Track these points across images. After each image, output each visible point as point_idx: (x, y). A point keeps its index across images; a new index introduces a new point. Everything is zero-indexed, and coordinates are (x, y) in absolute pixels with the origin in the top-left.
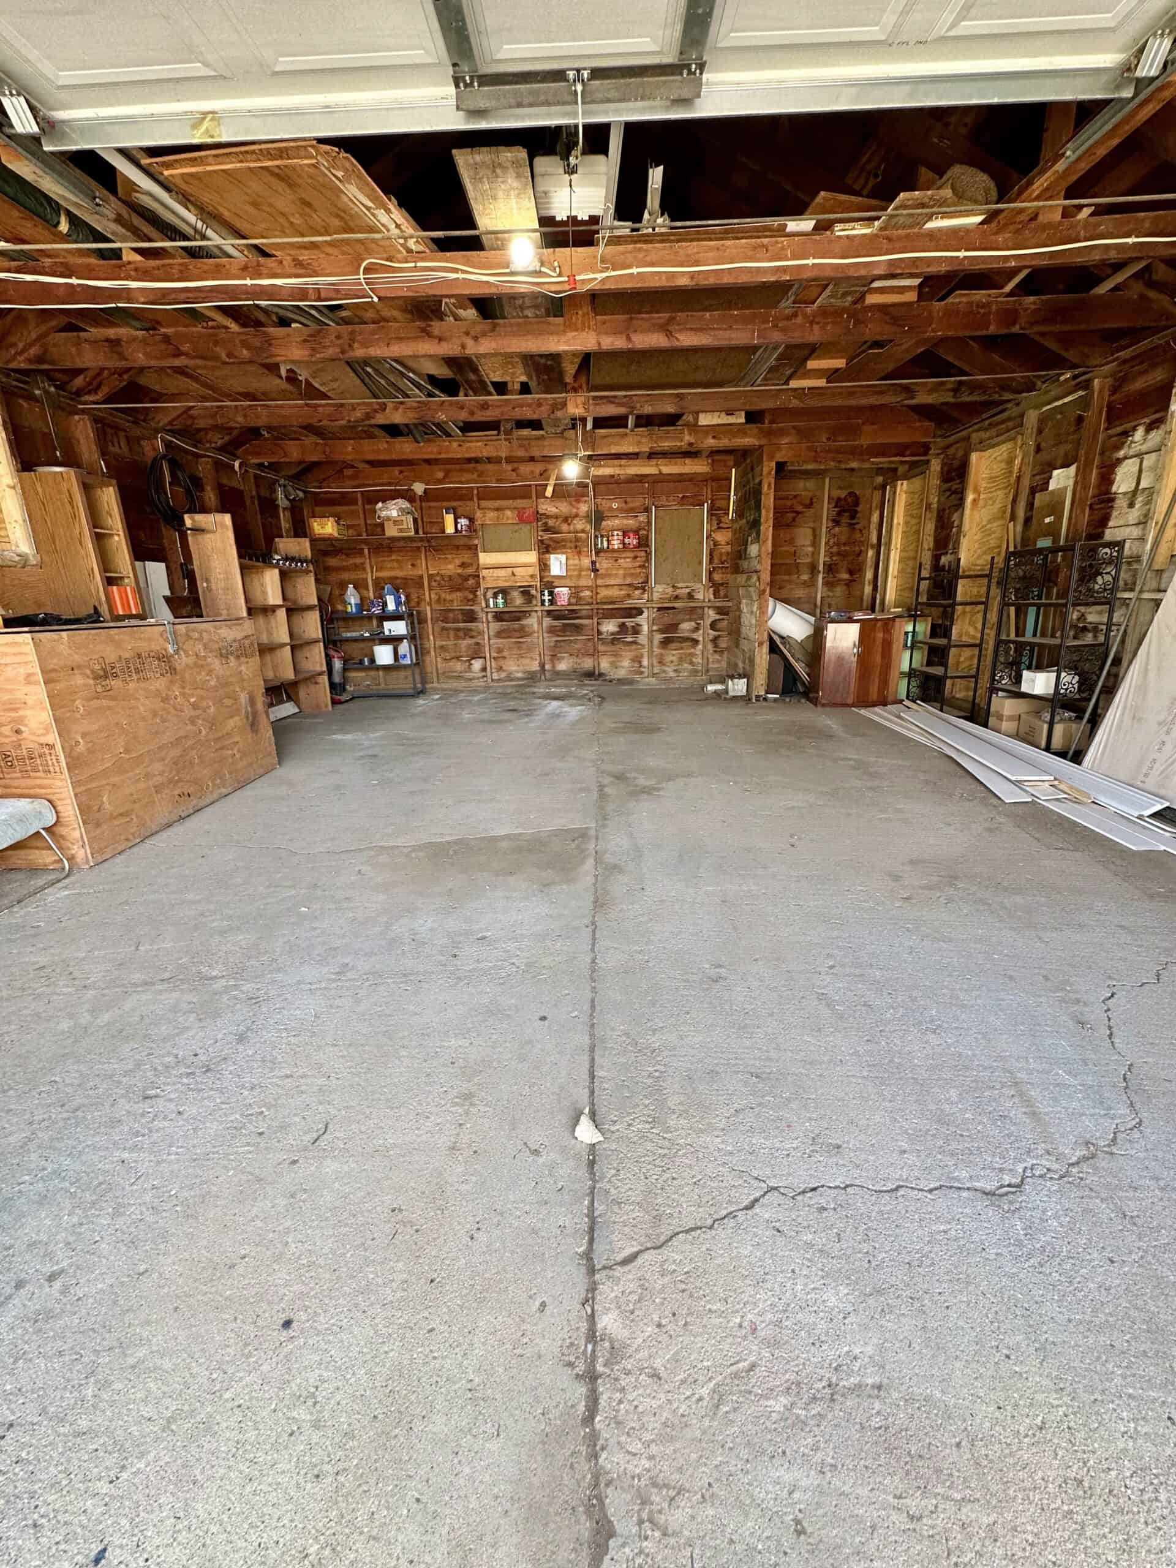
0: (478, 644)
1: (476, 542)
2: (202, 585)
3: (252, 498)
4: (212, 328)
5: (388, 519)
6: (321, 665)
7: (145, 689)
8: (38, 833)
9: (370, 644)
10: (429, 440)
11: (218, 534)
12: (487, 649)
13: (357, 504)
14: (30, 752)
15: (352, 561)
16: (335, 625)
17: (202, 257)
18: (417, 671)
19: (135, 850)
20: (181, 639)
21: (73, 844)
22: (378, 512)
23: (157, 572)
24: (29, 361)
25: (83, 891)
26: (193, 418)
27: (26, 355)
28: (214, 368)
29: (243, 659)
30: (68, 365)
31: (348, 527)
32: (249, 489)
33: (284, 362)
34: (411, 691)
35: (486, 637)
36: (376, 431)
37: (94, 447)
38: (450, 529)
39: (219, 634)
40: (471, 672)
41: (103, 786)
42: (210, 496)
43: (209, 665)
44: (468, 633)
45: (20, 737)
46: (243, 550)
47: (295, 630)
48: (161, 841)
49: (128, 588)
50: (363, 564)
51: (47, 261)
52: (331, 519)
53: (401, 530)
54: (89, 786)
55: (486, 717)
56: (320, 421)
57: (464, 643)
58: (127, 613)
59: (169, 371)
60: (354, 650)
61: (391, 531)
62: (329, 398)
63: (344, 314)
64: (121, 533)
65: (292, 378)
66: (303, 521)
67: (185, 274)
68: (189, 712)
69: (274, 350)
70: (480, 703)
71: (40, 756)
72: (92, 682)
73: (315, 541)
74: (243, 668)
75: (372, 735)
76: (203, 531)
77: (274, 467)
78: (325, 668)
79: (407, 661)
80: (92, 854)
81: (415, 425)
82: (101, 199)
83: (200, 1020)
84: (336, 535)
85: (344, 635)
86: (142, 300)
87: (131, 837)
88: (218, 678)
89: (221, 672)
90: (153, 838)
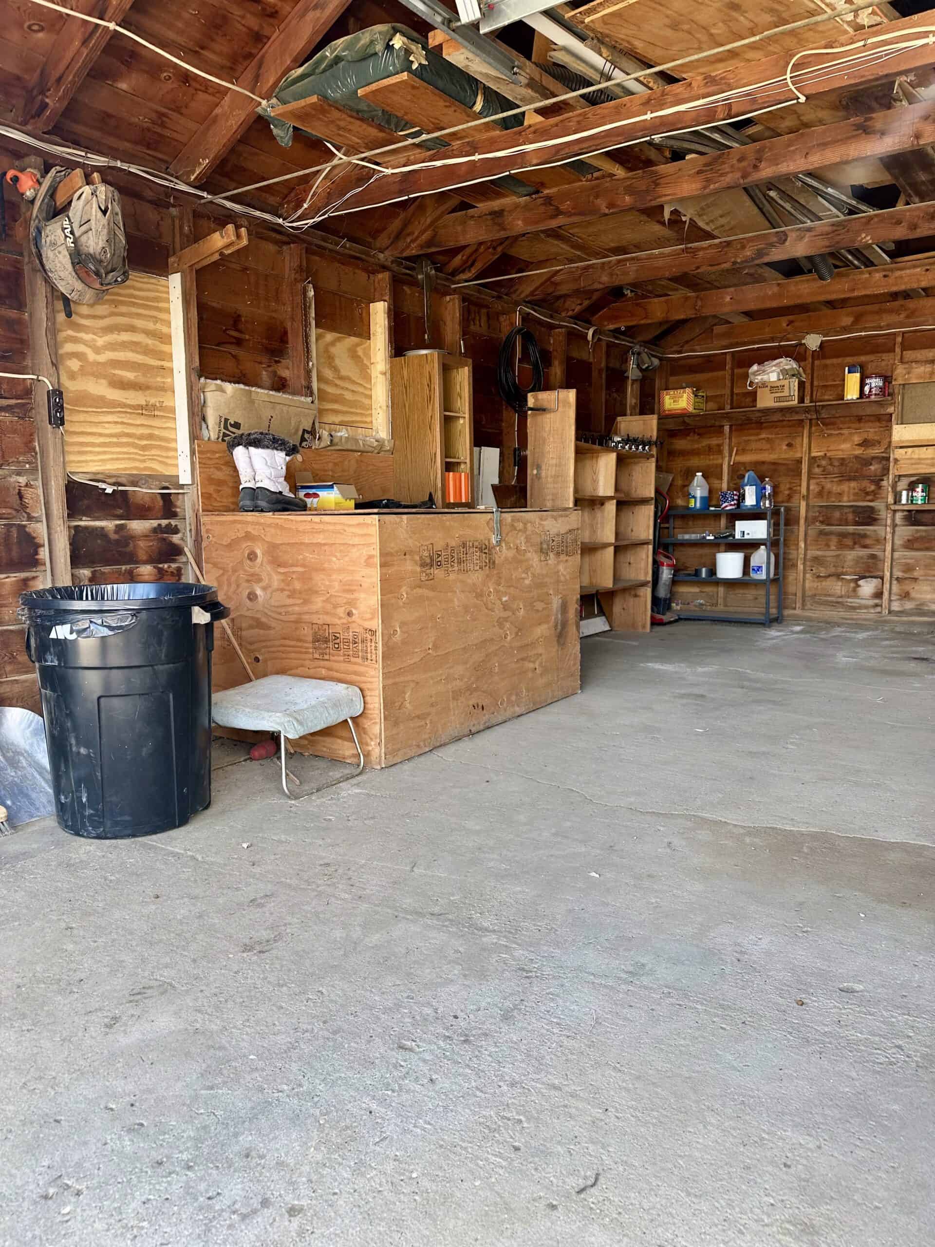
0: (873, 557)
1: (891, 410)
2: (532, 472)
3: (600, 371)
4: (597, 179)
5: (764, 385)
6: (646, 574)
7: (462, 582)
8: (346, 721)
9: (713, 551)
10: (839, 275)
11: (558, 414)
12: (887, 564)
13: (724, 369)
14: (355, 636)
15: (705, 442)
16: (671, 524)
17: (603, 102)
18: (773, 590)
19: (422, 759)
20: (505, 529)
21: (371, 739)
22: (751, 377)
23: (491, 456)
24: (422, 247)
25: (373, 793)
26: (556, 284)
27: (418, 242)
28: (589, 223)
29: (563, 557)
30: (452, 244)
31: (708, 399)
32: (599, 361)
33: (669, 202)
34: (762, 618)
35: (889, 548)
36: (769, 273)
37: (457, 327)
38: (852, 393)
39: (543, 526)
40: (856, 596)
41: (408, 682)
42: (557, 370)
43: (527, 560)
44: (859, 540)
45: (350, 619)
46: (580, 432)
47: (622, 529)
48: (449, 754)
49: (463, 474)
50: (719, 446)
51: (456, 144)
52: (688, 390)
53: (779, 399)
54: (397, 680)
55: (872, 663)
56: (698, 268)
57: (852, 555)
58: (458, 501)
59: (542, 236)
60: (690, 557)
61: (765, 401)
62: (714, 237)
63: (751, 130)
64: (467, 416)
65: (676, 221)
66: (653, 396)
67: (583, 124)
68: (499, 613)
69: (662, 190)
70: (866, 644)
71: (363, 642)
72: (418, 569)
73: (664, 418)
74: (561, 567)
75: (700, 670)
76: (544, 410)
77: (630, 332)
78: (649, 578)
79: (762, 576)
80: (386, 755)
81: (822, 256)
82: (518, 67)
83: (465, 976)
84: (691, 409)
85: (680, 537)
86: (535, 161)
87: (422, 744)
88: (534, 575)
89: (538, 571)
90: (442, 749)
